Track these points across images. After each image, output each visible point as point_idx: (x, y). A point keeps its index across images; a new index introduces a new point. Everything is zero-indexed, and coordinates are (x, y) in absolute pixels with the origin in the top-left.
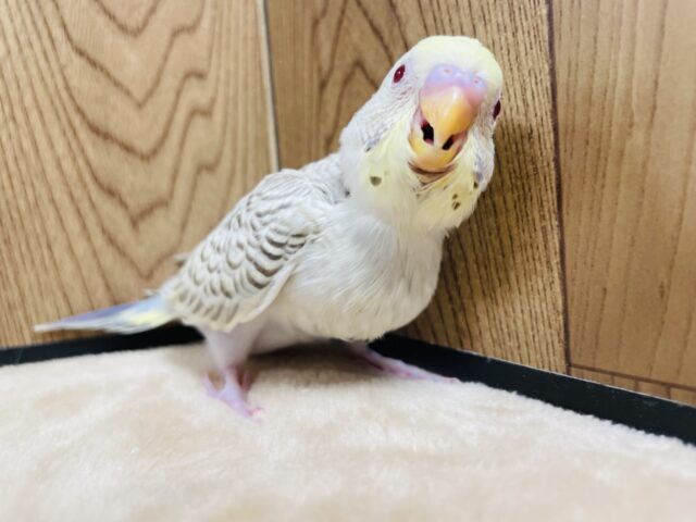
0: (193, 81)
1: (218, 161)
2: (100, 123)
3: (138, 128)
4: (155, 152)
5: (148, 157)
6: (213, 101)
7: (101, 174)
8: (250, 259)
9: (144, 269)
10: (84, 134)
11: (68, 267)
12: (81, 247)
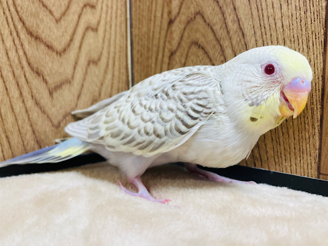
0: (88, 9)
1: (99, 59)
2: (33, 29)
3: (56, 35)
4: (65, 50)
5: (60, 53)
6: (99, 23)
7: (32, 60)
8: (179, 118)
9: (56, 122)
10: (23, 35)
11: (10, 119)
12: (18, 107)
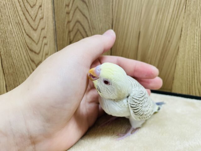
0: (45, 39)
1: (48, 53)
3: (36, 49)
5: (38, 54)
6: (48, 42)
7: (32, 58)
10: (29, 51)
